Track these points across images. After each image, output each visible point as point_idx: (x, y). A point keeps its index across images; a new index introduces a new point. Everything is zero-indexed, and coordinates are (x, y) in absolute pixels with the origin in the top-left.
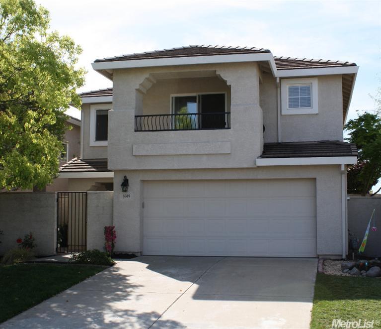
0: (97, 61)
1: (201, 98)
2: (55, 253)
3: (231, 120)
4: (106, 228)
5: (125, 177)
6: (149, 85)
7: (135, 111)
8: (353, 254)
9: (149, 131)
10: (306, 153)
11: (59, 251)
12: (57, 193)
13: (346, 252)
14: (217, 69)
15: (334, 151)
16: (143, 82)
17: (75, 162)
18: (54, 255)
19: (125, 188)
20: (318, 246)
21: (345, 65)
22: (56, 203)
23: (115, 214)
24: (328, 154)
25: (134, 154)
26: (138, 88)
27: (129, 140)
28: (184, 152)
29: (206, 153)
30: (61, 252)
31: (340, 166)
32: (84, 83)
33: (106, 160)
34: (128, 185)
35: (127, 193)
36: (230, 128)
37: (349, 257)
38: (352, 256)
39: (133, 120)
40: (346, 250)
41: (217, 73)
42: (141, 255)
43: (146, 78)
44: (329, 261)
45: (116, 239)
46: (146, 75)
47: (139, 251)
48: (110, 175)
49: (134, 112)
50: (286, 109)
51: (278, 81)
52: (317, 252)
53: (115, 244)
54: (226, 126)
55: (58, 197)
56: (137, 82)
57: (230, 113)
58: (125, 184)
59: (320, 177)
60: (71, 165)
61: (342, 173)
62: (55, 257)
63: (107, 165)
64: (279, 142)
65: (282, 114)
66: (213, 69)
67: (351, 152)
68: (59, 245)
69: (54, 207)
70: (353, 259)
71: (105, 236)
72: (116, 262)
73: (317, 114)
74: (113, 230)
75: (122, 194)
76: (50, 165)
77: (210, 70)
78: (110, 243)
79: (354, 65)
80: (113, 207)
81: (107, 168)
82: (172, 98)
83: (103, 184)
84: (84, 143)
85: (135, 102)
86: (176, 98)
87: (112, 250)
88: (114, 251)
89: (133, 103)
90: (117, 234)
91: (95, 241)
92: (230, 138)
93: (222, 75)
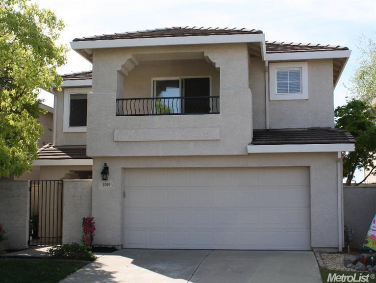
0: (76, 40)
1: (184, 81)
2: (27, 246)
3: (221, 105)
4: (84, 219)
5: (106, 164)
6: (131, 67)
7: (117, 94)
8: (349, 246)
9: (132, 115)
10: (299, 140)
11: (31, 244)
12: (30, 181)
13: (342, 245)
14: (205, 51)
15: (329, 138)
16: (125, 64)
17: (47, 149)
18: (26, 249)
19: (105, 176)
20: (312, 238)
21: (336, 49)
22: (29, 192)
23: (94, 204)
24: (323, 141)
25: (115, 140)
26: (119, 70)
27: (110, 125)
28: (170, 138)
29: (194, 139)
30: (33, 245)
31: (336, 153)
32: (65, 62)
33: (84, 147)
34: (108, 173)
35: (107, 182)
36: (219, 113)
37: (345, 251)
38: (347, 248)
39: (115, 104)
40: (342, 243)
41: (205, 55)
42: (122, 248)
43: (129, 59)
44: (326, 254)
45: (95, 231)
46: (129, 56)
47: (120, 244)
48: (89, 162)
49: (115, 95)
50: (274, 94)
51: (267, 64)
52: (311, 244)
53: (94, 237)
54: (211, 112)
55: (31, 186)
56: (119, 63)
57: (219, 97)
58: (105, 172)
59: (314, 165)
60: (43, 152)
61: (337, 161)
62: (27, 250)
63: (86, 152)
64: (268, 128)
65: (271, 99)
66: (201, 50)
67: (347, 139)
68: (31, 237)
69: (27, 196)
70: (349, 251)
71: (83, 228)
72: (98, 256)
73: (307, 100)
74: (92, 222)
75: (102, 182)
76: (29, 151)
77: (198, 51)
78: (89, 235)
79: (346, 49)
80: (91, 196)
81: (85, 155)
82: (154, 81)
83: (76, 172)
84: (57, 128)
85: (116, 84)
86: (158, 82)
87: (91, 243)
88: (93, 244)
89: (115, 85)
90: (96, 225)
91: (72, 233)
92: (219, 124)
93: (210, 57)
